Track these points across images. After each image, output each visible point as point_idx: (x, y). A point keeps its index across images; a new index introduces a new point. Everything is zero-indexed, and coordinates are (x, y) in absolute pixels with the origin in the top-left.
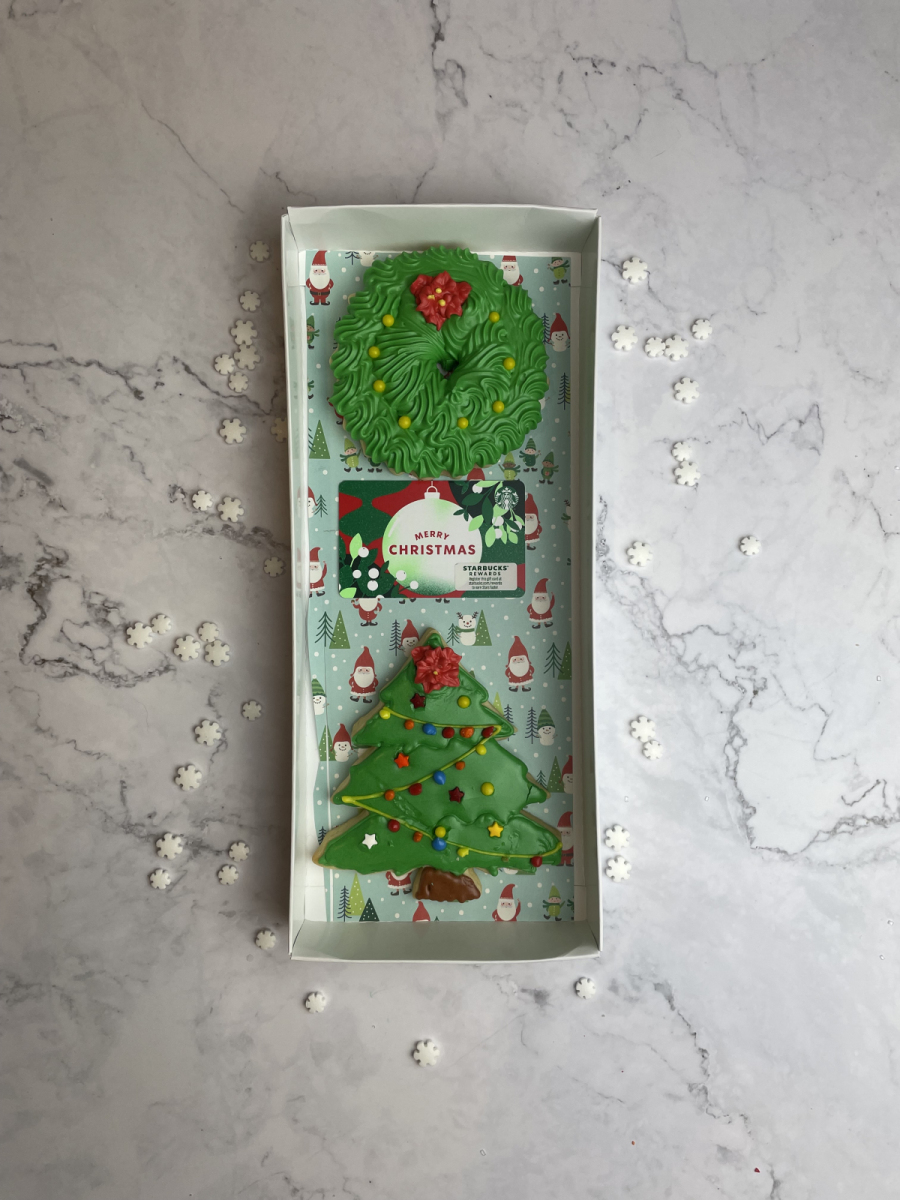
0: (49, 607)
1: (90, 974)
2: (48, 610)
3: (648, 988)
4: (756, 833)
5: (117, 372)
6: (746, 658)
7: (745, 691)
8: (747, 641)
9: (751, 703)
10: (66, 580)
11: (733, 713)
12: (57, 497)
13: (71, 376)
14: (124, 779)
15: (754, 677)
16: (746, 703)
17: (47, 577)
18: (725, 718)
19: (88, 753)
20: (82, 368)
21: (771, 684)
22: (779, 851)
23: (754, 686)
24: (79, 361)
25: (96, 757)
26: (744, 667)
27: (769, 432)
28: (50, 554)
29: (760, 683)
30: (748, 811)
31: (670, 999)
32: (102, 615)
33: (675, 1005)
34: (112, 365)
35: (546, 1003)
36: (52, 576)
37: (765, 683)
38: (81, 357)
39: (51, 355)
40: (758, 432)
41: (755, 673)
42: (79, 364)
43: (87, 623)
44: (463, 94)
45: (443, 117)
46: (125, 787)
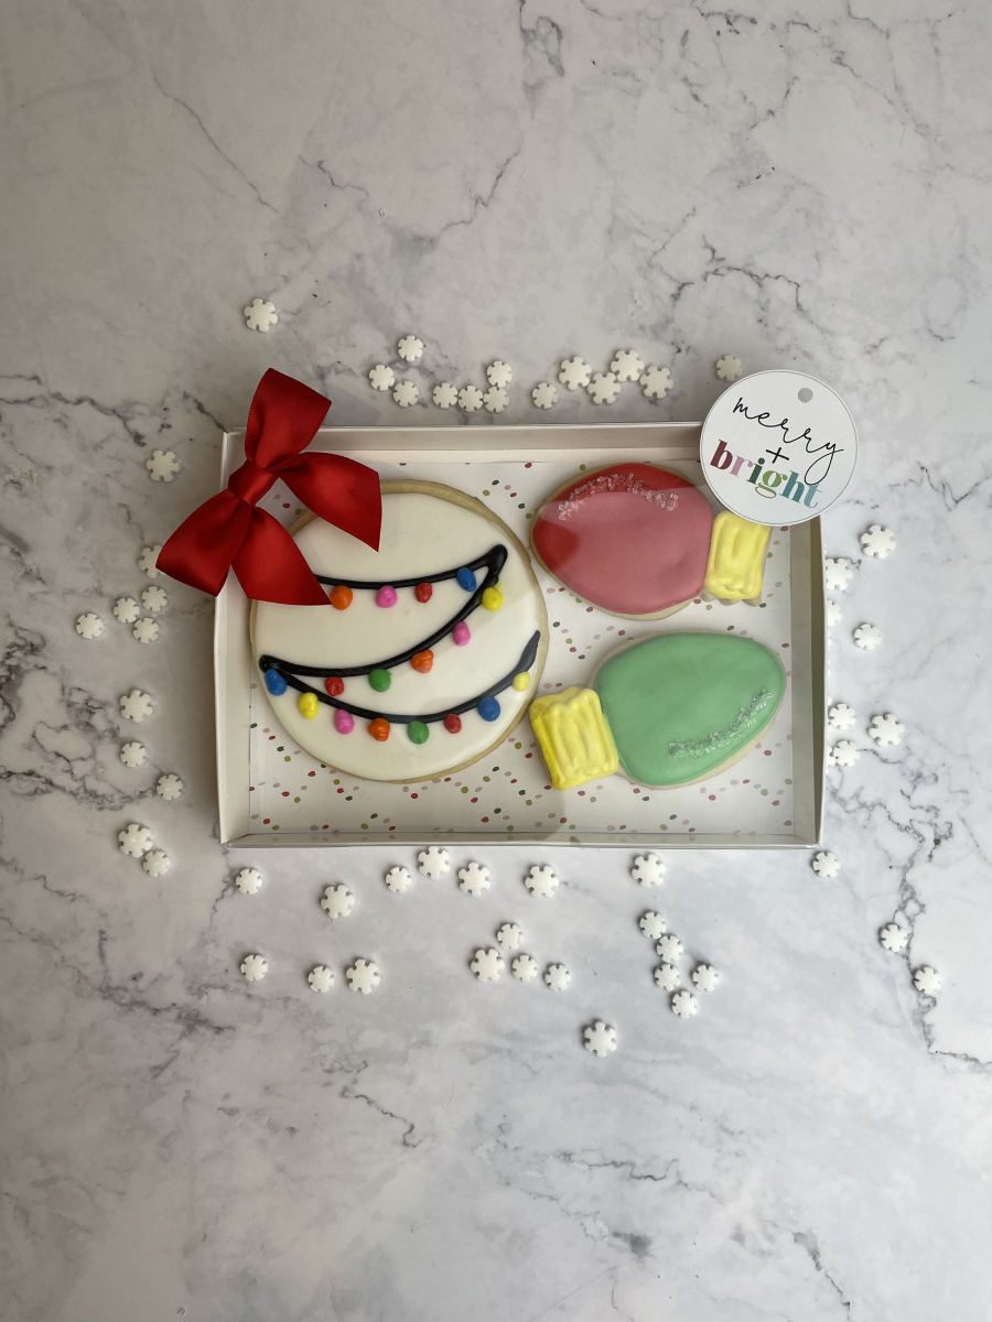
0: (19, 706)
1: (53, 1180)
2: (18, 710)
3: (785, 1239)
4: (936, 1032)
5: (114, 411)
6: (924, 794)
7: (923, 839)
8: (925, 773)
9: (930, 856)
10: (42, 672)
11: (906, 869)
12: (34, 567)
13: (58, 416)
14: (104, 928)
15: (935, 821)
16: (923, 855)
17: (18, 667)
18: (895, 875)
19: (60, 894)
20: (71, 406)
21: (959, 829)
22: (967, 1058)
23: (935, 834)
24: (68, 397)
25: (70, 898)
26: (922, 807)
27: (958, 493)
28: (23, 638)
29: (943, 830)
30: (926, 1002)
31: (815, 1255)
32: (84, 717)
33: (822, 1264)
34: (108, 402)
35: (646, 1254)
36: (24, 666)
37: (950, 828)
38: (71, 392)
39: (33, 390)
40: (944, 494)
41: (937, 816)
42: (67, 402)
43: (65, 727)
44: (559, 59)
45: (532, 90)
46: (105, 939)
